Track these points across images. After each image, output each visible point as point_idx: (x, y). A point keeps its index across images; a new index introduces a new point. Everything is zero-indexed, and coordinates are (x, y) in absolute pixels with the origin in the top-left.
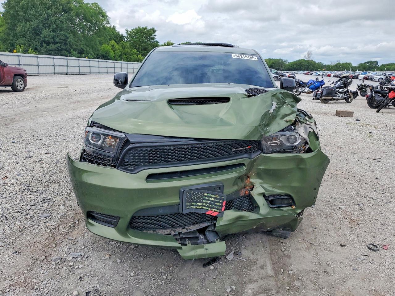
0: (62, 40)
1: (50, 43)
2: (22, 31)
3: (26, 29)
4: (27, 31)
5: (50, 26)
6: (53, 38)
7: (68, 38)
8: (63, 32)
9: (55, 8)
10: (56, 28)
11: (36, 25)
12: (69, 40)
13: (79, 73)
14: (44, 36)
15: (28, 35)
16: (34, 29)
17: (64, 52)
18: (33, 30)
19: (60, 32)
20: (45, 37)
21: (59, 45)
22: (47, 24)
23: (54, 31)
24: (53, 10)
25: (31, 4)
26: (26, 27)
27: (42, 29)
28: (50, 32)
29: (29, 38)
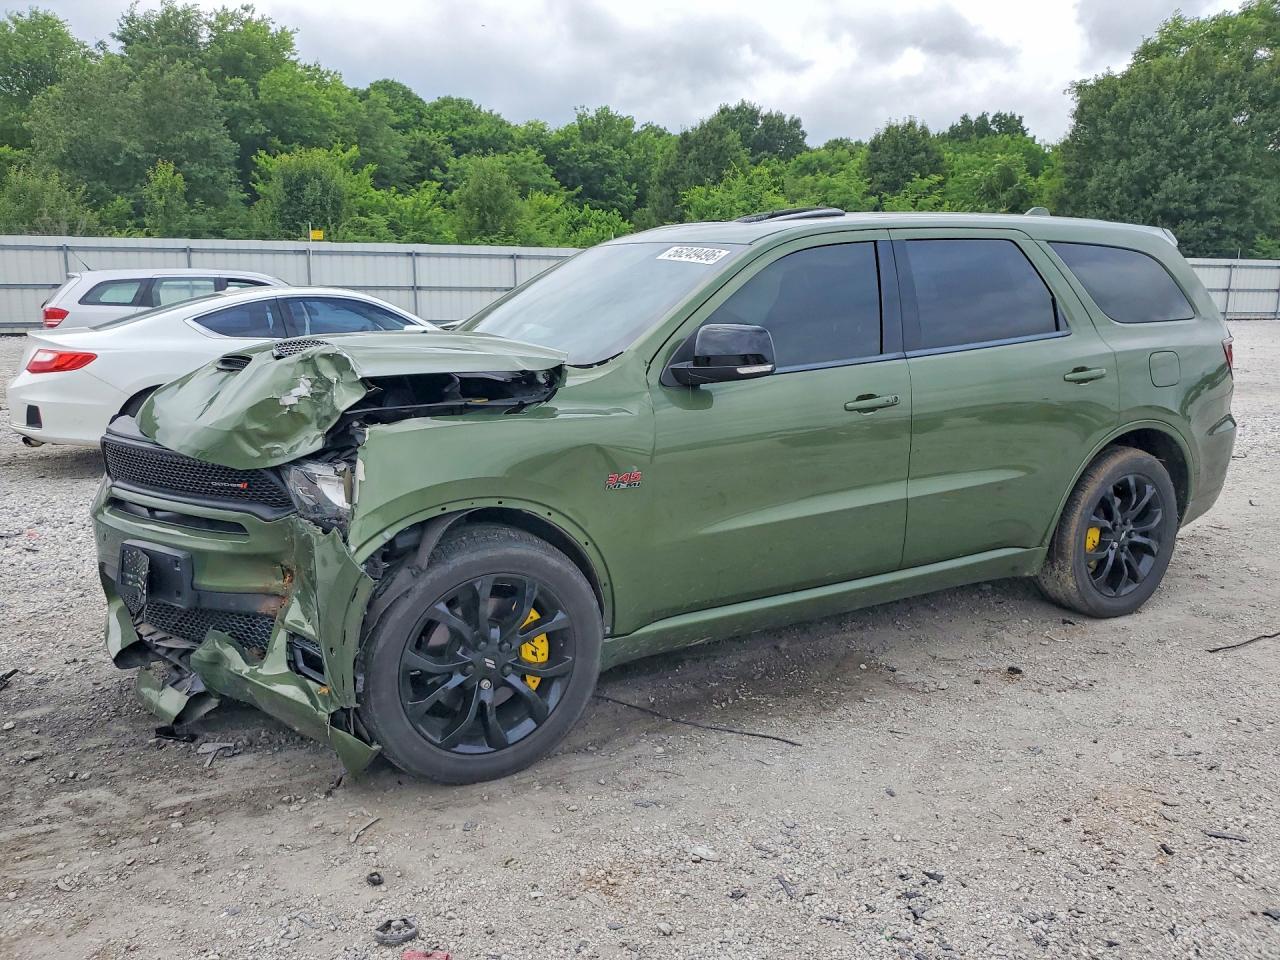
0: (1232, 202)
1: (1185, 219)
2: (1099, 189)
3: (1114, 180)
4: (1116, 187)
5: (1193, 162)
6: (1198, 200)
7: (1255, 193)
8: (1236, 177)
9: (1221, 102)
10: (1215, 167)
11: (1148, 164)
12: (1254, 202)
13: (1275, 314)
14: (1164, 196)
15: (1116, 200)
16: (1140, 180)
17: (1231, 243)
18: (1135, 183)
19: (1227, 178)
20: (1168, 199)
21: (1213, 223)
22: (1184, 156)
23: (1203, 176)
24: (1217, 107)
25: (1144, 102)
26: (1114, 174)
27: (1164, 176)
28: (1190, 179)
29: (1116, 207)
